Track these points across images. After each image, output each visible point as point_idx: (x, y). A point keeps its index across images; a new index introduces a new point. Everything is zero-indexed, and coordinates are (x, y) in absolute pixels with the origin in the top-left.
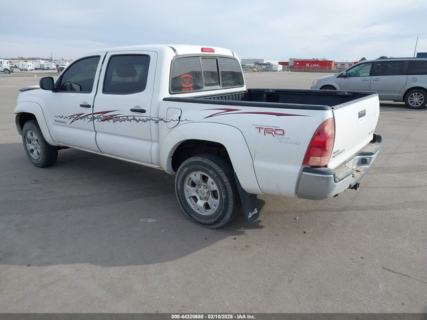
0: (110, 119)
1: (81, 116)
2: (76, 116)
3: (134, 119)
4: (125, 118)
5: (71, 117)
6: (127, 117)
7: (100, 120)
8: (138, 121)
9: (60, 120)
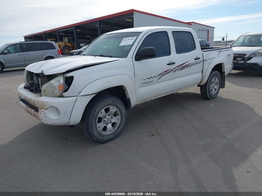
0: (185, 67)
1: (167, 72)
2: (163, 73)
3: (196, 63)
4: (192, 64)
5: (159, 75)
6: (193, 63)
7: (179, 70)
8: (197, 64)
9: (148, 81)
